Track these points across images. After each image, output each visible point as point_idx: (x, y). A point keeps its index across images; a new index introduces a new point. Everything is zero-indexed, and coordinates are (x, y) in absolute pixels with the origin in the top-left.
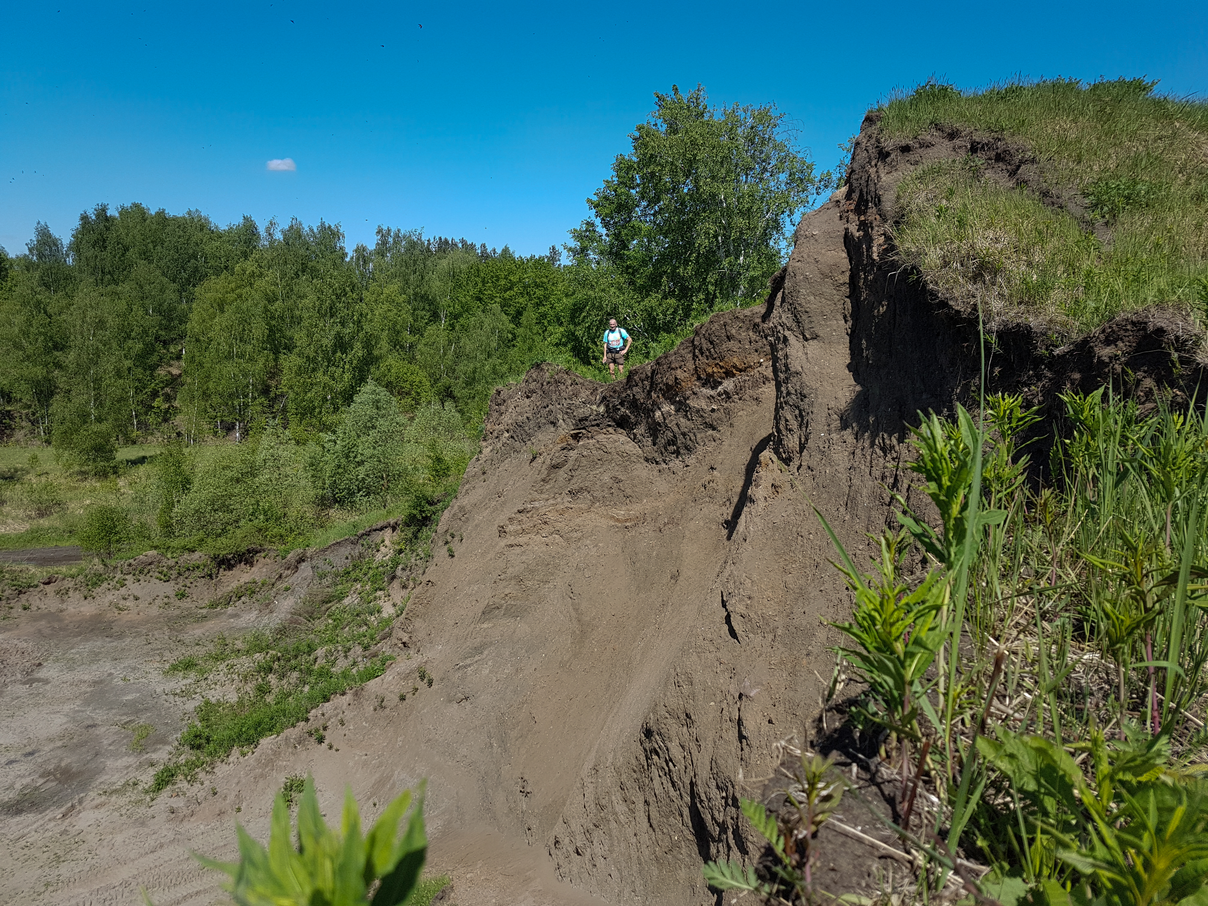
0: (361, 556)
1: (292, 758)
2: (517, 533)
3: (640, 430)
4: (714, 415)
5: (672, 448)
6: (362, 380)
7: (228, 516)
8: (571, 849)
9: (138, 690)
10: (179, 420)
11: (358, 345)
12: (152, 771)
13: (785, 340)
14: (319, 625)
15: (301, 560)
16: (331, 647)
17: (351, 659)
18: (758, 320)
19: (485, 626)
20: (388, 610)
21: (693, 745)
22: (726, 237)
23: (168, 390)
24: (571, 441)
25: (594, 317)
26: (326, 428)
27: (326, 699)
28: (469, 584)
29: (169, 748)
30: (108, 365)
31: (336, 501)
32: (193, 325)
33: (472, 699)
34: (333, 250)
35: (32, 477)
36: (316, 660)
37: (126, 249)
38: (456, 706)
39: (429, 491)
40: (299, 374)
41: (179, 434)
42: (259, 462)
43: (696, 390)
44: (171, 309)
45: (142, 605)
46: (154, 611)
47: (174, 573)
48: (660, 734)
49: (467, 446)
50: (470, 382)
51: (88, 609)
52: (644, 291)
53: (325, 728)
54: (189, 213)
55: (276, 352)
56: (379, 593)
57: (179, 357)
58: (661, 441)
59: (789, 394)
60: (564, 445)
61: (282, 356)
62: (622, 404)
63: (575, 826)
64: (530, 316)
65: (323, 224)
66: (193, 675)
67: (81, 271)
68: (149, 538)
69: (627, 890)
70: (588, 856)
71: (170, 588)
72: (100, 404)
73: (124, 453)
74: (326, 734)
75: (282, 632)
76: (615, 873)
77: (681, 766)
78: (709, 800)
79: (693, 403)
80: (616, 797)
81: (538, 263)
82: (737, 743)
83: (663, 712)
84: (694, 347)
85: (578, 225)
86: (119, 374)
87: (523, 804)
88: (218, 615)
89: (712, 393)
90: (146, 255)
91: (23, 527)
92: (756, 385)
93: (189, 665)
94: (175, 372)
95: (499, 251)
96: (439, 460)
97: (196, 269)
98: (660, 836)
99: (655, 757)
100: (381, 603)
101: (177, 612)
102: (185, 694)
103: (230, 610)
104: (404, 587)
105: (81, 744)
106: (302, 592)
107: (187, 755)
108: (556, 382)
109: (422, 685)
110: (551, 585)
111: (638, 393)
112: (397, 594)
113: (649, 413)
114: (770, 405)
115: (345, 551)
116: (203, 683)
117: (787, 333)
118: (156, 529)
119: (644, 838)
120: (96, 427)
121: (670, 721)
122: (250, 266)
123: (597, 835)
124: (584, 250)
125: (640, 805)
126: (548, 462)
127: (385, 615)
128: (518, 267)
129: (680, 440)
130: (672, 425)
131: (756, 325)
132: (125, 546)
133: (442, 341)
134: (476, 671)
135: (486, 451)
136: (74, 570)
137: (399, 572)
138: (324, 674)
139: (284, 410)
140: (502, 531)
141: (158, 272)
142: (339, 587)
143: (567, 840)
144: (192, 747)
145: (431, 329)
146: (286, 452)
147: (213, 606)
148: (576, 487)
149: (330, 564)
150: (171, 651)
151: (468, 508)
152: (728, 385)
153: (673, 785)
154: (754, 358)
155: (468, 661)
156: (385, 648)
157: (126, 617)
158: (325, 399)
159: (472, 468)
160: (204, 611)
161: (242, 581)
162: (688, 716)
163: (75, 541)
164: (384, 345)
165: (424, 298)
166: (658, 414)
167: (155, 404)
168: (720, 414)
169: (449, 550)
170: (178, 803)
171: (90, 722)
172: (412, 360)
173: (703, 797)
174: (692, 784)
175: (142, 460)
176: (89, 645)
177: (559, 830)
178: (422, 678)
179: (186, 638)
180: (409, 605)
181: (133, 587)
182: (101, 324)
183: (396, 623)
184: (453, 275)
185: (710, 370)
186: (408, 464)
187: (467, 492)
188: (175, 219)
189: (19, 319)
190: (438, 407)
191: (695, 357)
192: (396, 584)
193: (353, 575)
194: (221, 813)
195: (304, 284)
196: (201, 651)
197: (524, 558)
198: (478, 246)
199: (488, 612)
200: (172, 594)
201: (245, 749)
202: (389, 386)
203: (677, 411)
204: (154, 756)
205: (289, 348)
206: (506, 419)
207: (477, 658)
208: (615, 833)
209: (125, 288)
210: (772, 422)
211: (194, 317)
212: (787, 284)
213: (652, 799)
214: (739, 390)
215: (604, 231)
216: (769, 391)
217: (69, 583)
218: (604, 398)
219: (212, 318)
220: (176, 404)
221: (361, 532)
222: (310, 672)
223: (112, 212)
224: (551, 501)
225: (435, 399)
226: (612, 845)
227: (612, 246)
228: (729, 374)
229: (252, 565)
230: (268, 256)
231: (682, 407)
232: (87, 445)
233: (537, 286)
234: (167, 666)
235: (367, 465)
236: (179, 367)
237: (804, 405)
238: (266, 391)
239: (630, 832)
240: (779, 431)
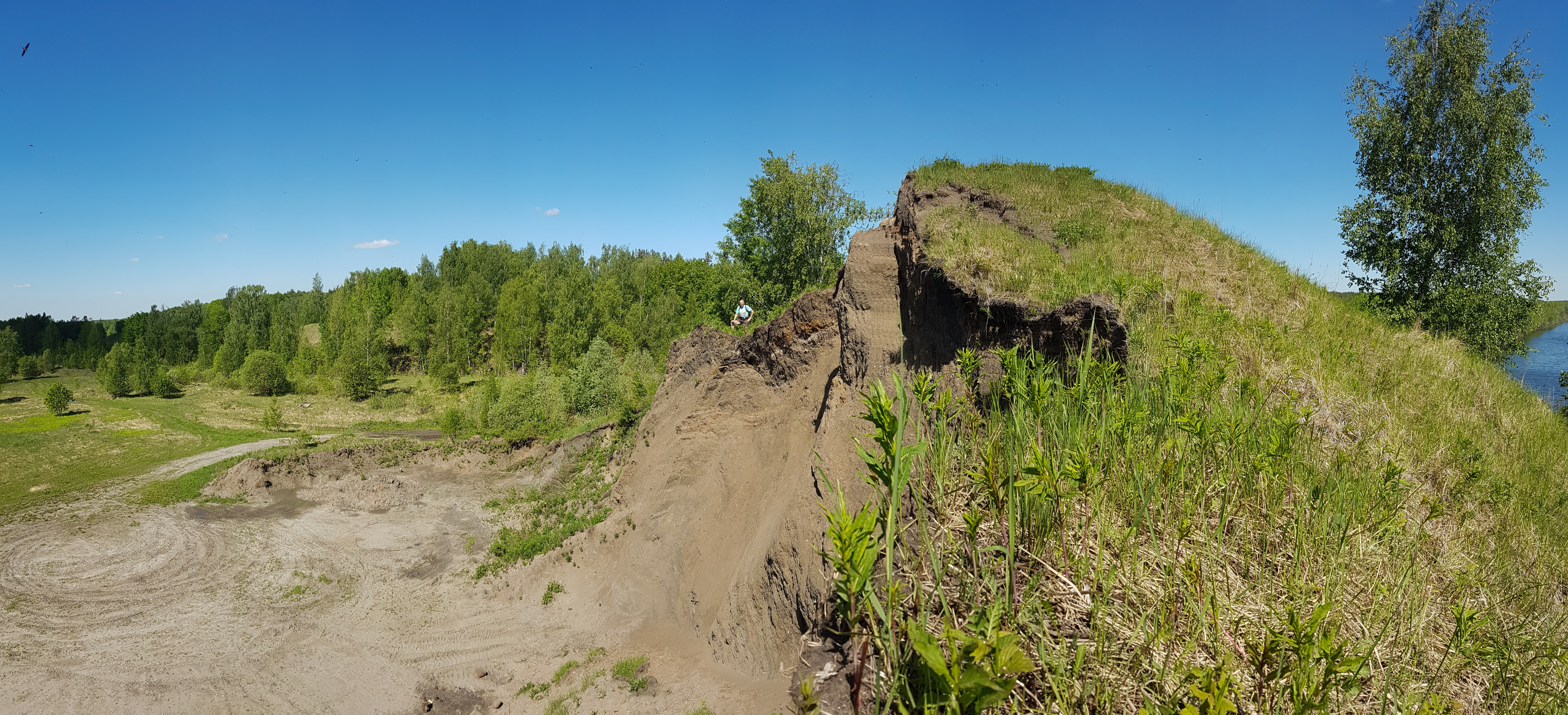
0: (592, 444)
1: (553, 570)
2: (687, 431)
3: (762, 365)
4: (806, 355)
5: (782, 376)
6: (592, 336)
7: (517, 418)
8: (723, 641)
9: (469, 516)
10: (491, 361)
11: (590, 315)
12: (476, 566)
13: (846, 309)
14: (568, 486)
15: (558, 446)
16: (576, 501)
17: (586, 509)
18: (831, 297)
19: (669, 490)
20: (608, 479)
21: (798, 569)
22: (812, 246)
23: (486, 344)
24: (720, 373)
25: (733, 297)
26: (573, 366)
27: (573, 534)
28: (659, 463)
29: (484, 553)
30: (455, 330)
31: (578, 410)
32: (500, 307)
33: (661, 539)
34: (577, 260)
35: (418, 392)
36: (566, 508)
37: (466, 265)
38: (651, 543)
39: (633, 405)
40: (556, 334)
41: (492, 369)
42: (535, 387)
43: (795, 340)
44: (489, 298)
45: (472, 466)
46: (477, 470)
47: (488, 449)
48: (777, 562)
49: (656, 376)
50: (658, 337)
51: (445, 466)
52: (763, 280)
53: (572, 552)
54: (500, 242)
55: (544, 322)
56: (603, 468)
57: (492, 326)
58: (775, 372)
59: (848, 342)
60: (715, 375)
61: (548, 324)
62: (751, 349)
63: (725, 625)
64: (693, 296)
65: (572, 245)
66: (497, 510)
67: (443, 280)
68: (476, 427)
69: (758, 667)
70: (733, 645)
71: (485, 458)
72: (451, 352)
73: (463, 379)
74: (573, 556)
75: (547, 489)
76: (750, 656)
77: (790, 584)
78: (808, 606)
79: (794, 348)
80: (750, 605)
81: (699, 263)
82: (821, 565)
83: (779, 548)
84: (794, 314)
85: (723, 240)
86: (461, 336)
87: (693, 609)
88: (511, 476)
89: (805, 342)
90: (476, 268)
91: (415, 419)
92: (830, 337)
93: (495, 504)
94: (491, 334)
95: (674, 257)
96: (640, 386)
97: (503, 275)
98: (779, 631)
99: (774, 578)
100: (604, 474)
101: (489, 472)
102: (492, 521)
103: (518, 473)
104: (618, 464)
105: (442, 544)
106: (559, 465)
107: (493, 560)
108: (710, 337)
109: (629, 528)
110: (708, 464)
111: (761, 342)
112: (614, 469)
113: (767, 354)
114: (838, 348)
115: (583, 441)
116: (502, 516)
117: (846, 305)
118: (480, 423)
119: (769, 632)
120: (450, 365)
121: (784, 553)
122: (531, 272)
123: (739, 630)
124: (725, 255)
125: (766, 610)
126: (706, 386)
127: (606, 482)
128: (686, 264)
129: (787, 371)
130: (782, 362)
131: (830, 300)
132: (463, 431)
133: (640, 313)
134: (664, 520)
135: (668, 380)
136: (439, 444)
137: (615, 455)
138: (571, 517)
139: (548, 356)
140: (679, 430)
141: (482, 278)
142: (580, 463)
143: (720, 635)
144: (496, 555)
145: (634, 306)
146: (549, 380)
147: (509, 470)
148: (723, 401)
149: (575, 449)
150: (486, 494)
151: (658, 415)
152: (814, 336)
153: (787, 597)
154: (829, 320)
155: (659, 514)
156: (606, 503)
157: (463, 472)
158: (572, 349)
159: (660, 391)
160: (504, 473)
161: (525, 456)
162: (794, 550)
163: (439, 428)
164: (607, 316)
165: (630, 287)
166: (773, 355)
167: (480, 352)
168: (810, 355)
169: (646, 442)
170: (489, 588)
171: (445, 531)
172: (623, 324)
173: (804, 604)
174: (797, 595)
175: (472, 384)
176: (445, 486)
177: (714, 627)
178: (629, 523)
179: (494, 488)
180: (621, 477)
181: (467, 455)
182: (452, 308)
183: (613, 487)
184: (647, 271)
185: (803, 328)
186: (620, 388)
187: (657, 406)
188: (492, 246)
189: (413, 307)
190: (638, 353)
191: (794, 320)
192: (613, 462)
193: (588, 456)
194: (511, 599)
195: (561, 282)
196: (502, 497)
197: (692, 446)
198: (661, 254)
199: (670, 482)
200: (487, 461)
201: (526, 561)
202: (609, 340)
203: (784, 353)
204: (477, 557)
205: (552, 319)
206: (680, 360)
207: (664, 511)
208: (750, 629)
209: (465, 287)
210: (839, 360)
211: (501, 302)
212: (846, 275)
213: (773, 606)
214: (821, 339)
215: (737, 243)
216: (837, 340)
217: (436, 451)
218: (740, 346)
219: (511, 302)
220: (491, 352)
221: (593, 429)
222: (563, 515)
223: (459, 245)
224: (708, 411)
225: (637, 349)
226: (748, 637)
227: (742, 252)
228: (814, 330)
229: (530, 447)
230: (540, 265)
231: (787, 351)
232: (446, 374)
233: (698, 277)
234: (484, 503)
235: (597, 389)
236: (493, 331)
237: (864, 349)
238: (538, 344)
239: (759, 628)
240: (843, 364)
